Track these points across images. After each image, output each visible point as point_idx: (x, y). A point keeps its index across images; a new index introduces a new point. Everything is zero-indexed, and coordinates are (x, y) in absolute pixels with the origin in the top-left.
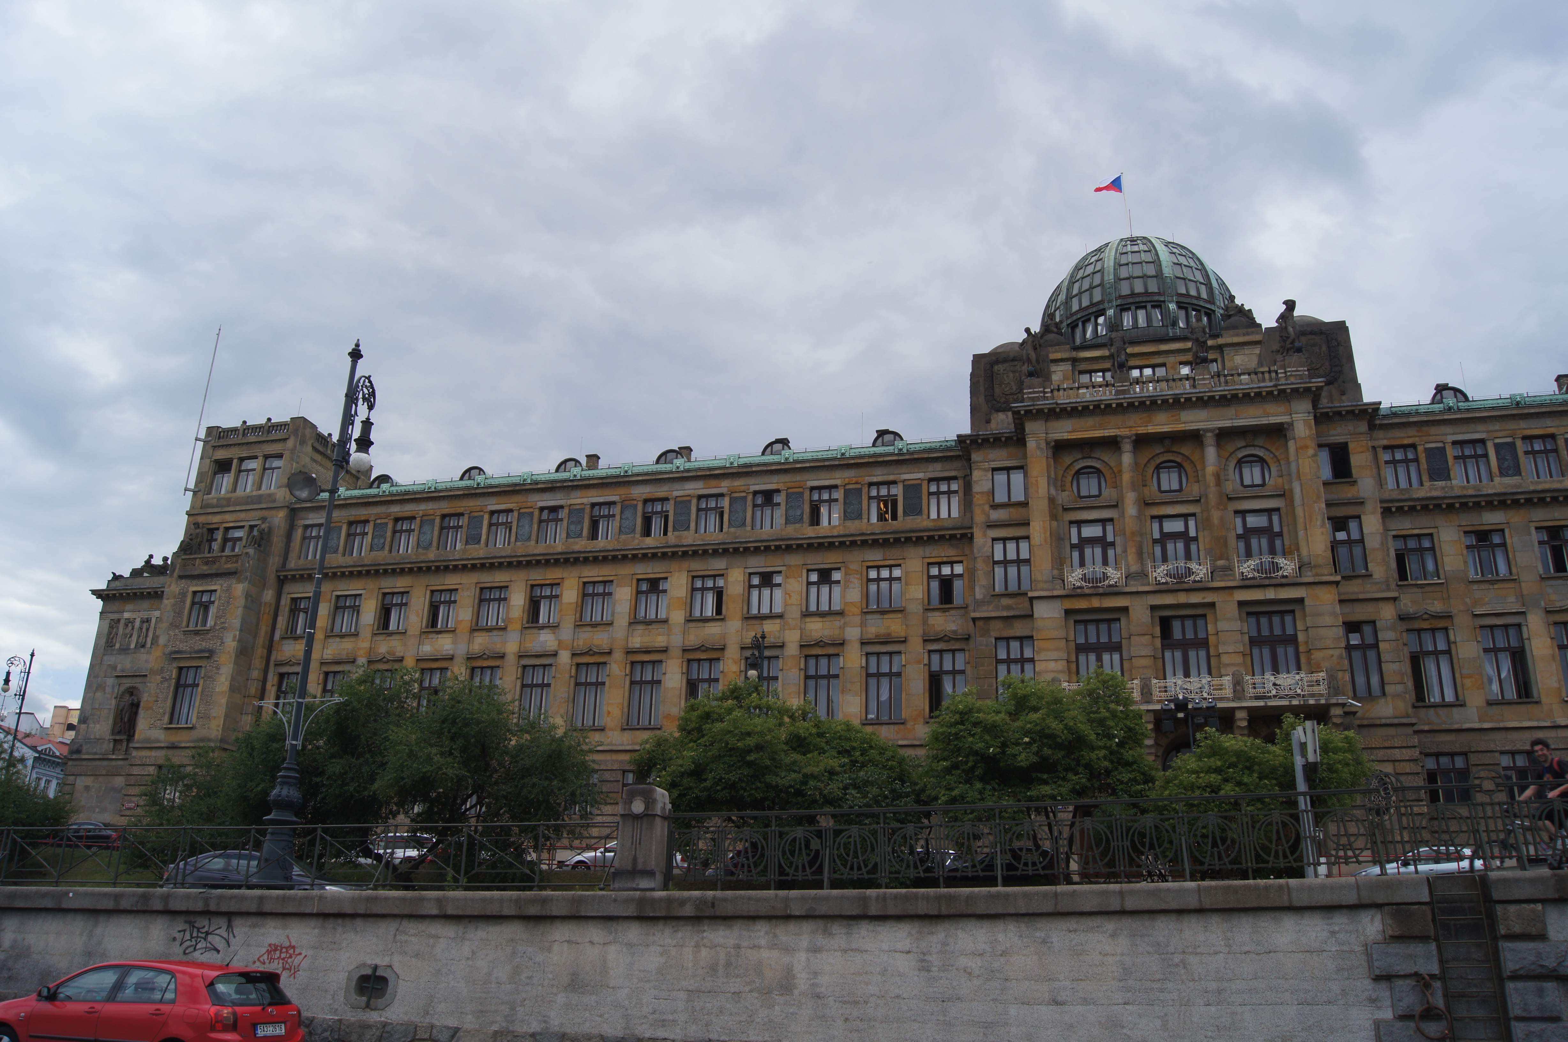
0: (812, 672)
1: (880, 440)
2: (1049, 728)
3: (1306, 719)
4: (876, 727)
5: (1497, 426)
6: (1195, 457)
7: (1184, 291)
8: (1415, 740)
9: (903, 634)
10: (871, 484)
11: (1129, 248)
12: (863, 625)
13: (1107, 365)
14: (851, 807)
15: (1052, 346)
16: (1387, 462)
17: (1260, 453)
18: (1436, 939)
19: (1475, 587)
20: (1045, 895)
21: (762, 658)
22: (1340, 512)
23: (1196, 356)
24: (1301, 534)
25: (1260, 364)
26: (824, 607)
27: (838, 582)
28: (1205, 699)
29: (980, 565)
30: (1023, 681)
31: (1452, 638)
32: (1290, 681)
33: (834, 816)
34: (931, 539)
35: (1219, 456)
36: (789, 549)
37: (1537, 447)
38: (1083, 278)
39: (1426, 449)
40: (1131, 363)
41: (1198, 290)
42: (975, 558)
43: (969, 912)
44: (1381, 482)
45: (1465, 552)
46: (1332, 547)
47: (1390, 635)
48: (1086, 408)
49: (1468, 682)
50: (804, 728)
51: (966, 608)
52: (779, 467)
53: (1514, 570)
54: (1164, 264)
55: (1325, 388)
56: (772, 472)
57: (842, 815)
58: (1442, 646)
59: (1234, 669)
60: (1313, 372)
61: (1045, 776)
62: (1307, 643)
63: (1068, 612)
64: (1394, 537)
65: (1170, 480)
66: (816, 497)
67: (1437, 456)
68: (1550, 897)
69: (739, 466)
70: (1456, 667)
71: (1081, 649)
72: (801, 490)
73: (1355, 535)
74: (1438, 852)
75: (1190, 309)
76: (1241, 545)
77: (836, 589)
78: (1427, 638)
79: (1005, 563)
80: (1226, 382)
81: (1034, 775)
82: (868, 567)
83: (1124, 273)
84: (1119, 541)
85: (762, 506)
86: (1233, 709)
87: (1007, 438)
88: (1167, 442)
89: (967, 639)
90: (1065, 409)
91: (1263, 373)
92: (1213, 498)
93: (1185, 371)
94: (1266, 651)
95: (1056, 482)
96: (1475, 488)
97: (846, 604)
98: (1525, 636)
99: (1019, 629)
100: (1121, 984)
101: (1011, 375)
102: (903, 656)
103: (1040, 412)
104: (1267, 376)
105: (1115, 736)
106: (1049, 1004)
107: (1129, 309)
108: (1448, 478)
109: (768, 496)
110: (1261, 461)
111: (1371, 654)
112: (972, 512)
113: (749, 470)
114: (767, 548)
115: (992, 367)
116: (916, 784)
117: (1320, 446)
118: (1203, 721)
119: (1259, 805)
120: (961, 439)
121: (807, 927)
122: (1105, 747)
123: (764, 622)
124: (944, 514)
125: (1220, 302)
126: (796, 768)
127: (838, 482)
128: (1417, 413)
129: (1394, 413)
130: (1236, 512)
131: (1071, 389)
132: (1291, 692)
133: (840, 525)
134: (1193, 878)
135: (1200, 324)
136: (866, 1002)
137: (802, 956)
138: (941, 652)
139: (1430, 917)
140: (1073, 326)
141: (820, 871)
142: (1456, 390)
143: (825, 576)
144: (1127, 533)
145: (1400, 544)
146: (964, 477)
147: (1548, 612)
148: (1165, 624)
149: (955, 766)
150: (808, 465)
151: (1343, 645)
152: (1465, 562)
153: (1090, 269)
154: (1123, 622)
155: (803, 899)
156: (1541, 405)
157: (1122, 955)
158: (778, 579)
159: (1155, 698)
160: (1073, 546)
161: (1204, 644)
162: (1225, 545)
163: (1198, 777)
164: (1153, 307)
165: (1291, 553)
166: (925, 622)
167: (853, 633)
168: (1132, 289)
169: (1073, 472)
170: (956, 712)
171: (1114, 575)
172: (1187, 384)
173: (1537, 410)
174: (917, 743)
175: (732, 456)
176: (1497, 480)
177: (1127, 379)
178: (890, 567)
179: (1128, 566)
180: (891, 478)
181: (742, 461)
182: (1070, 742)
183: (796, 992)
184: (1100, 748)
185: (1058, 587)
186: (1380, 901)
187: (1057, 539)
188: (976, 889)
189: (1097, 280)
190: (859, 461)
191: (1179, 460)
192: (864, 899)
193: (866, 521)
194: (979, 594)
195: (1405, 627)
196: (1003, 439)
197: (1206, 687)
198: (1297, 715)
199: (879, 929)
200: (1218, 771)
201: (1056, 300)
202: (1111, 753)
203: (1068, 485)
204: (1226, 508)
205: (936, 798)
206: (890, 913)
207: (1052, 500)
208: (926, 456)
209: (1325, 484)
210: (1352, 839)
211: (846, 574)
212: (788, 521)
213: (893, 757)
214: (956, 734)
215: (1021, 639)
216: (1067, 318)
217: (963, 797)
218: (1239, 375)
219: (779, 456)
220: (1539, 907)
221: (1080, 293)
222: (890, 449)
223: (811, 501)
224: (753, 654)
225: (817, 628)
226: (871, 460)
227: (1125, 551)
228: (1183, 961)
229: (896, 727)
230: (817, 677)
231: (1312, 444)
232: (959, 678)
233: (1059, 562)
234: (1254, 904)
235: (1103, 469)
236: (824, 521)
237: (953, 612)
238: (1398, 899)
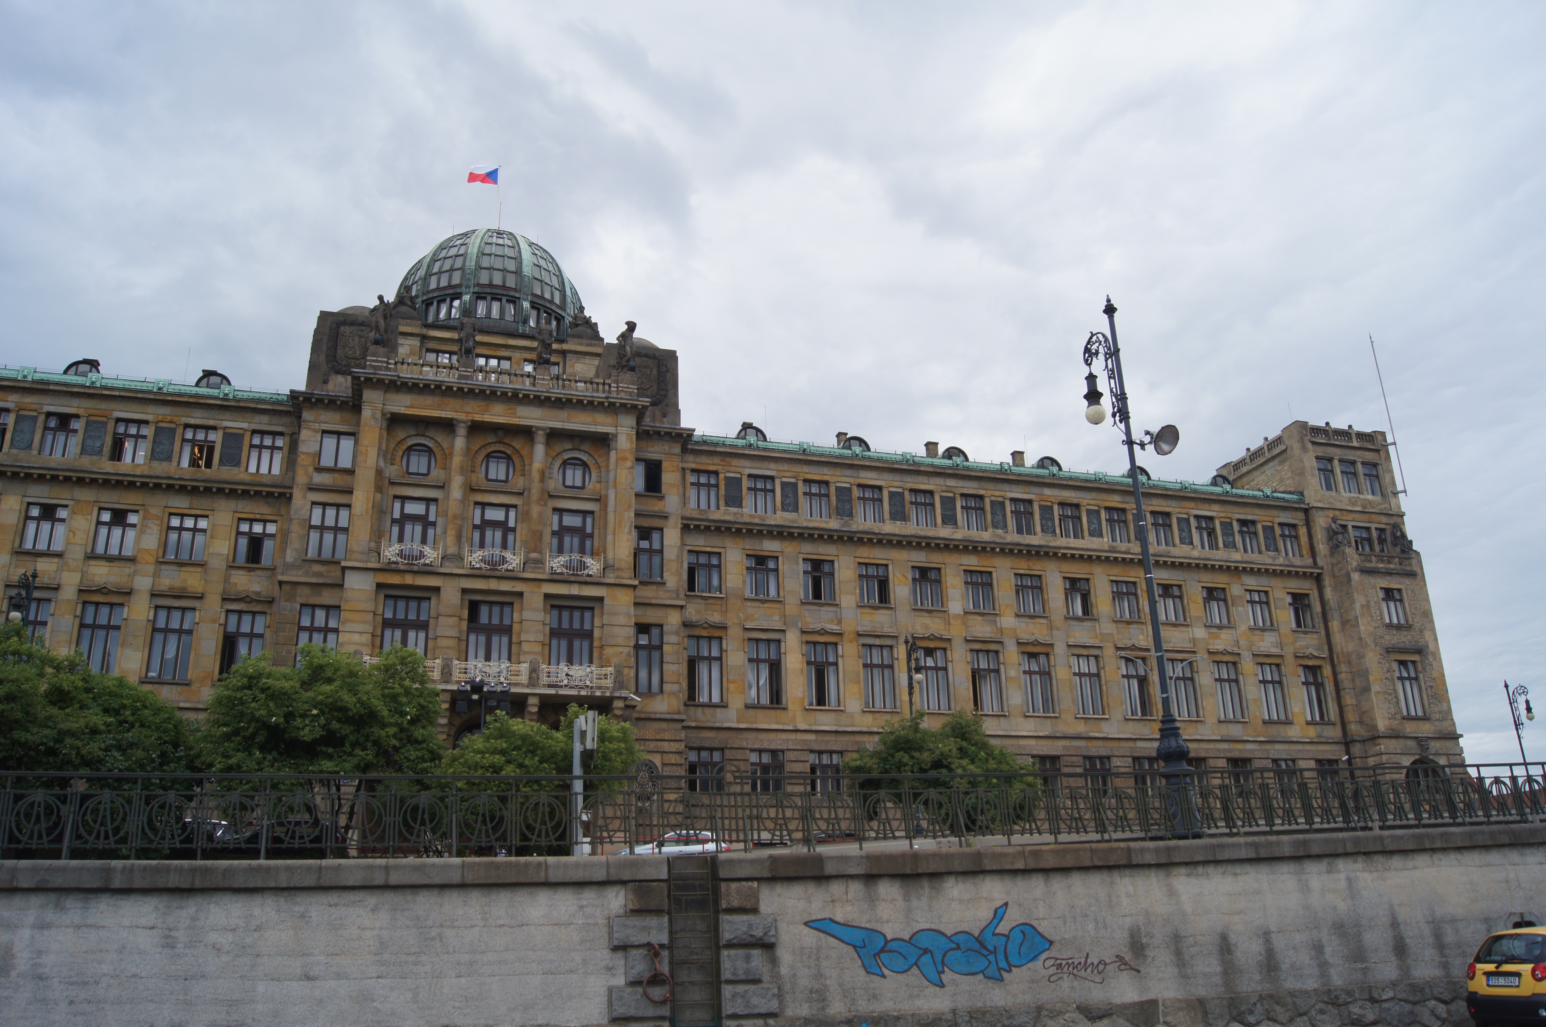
0: (89, 620)
1: (205, 380)
2: (342, 700)
3: (589, 708)
4: (156, 686)
5: (786, 467)
6: (525, 452)
7: (539, 293)
8: (682, 735)
9: (200, 590)
10: (187, 426)
11: (494, 240)
12: (156, 575)
13: (455, 348)
14: (110, 770)
15: (403, 318)
16: (692, 484)
17: (585, 458)
18: (669, 913)
19: (749, 604)
20: (309, 868)
21: (30, 599)
22: (646, 523)
23: (540, 356)
24: (610, 538)
25: (597, 375)
26: (114, 551)
27: (134, 526)
28: (502, 683)
29: (296, 529)
30: (323, 651)
31: (724, 647)
32: (581, 673)
33: (89, 780)
34: (245, 493)
35: (547, 454)
36: (80, 481)
37: (814, 490)
38: (445, 258)
39: (726, 478)
40: (479, 351)
41: (552, 295)
42: (291, 520)
43: (226, 885)
44: (684, 501)
45: (745, 572)
46: (635, 554)
47: (673, 639)
48: (426, 386)
49: (732, 687)
50: (67, 681)
51: (274, 569)
52: (82, 390)
53: (781, 594)
54: (525, 263)
55: (650, 408)
56: (73, 394)
57: (100, 779)
58: (715, 653)
59: (533, 657)
60: (642, 391)
61: (330, 750)
62: (601, 639)
63: (380, 586)
64: (689, 551)
65: (498, 471)
66: (121, 429)
67: (734, 484)
68: (765, 876)
69: (33, 381)
70: (724, 672)
71: (387, 624)
72: (105, 419)
73: (656, 546)
74: (680, 835)
75: (542, 311)
76: (555, 541)
77: (131, 534)
78: (704, 644)
79: (322, 528)
80: (564, 386)
81: (319, 749)
82: (171, 514)
83: (485, 262)
84: (440, 522)
85: (55, 430)
86: (527, 695)
87: (343, 402)
88: (501, 433)
89: (271, 602)
90: (406, 383)
91: (598, 384)
92: (535, 493)
93: (529, 368)
94: (564, 643)
95: (386, 455)
96: (760, 517)
97: (140, 550)
98: (783, 651)
99: (328, 597)
100: (377, 958)
101: (357, 339)
102: (197, 613)
103: (380, 381)
104: (601, 387)
105: (407, 714)
106: (300, 979)
107: (485, 298)
108: (740, 506)
109: (64, 421)
110: (584, 465)
111: (656, 654)
112: (294, 472)
113: (46, 387)
114: (54, 478)
115: (338, 327)
116: (191, 748)
117: (638, 460)
118: (495, 704)
119: (535, 787)
120: (294, 395)
121: (35, 900)
122: (396, 724)
123: (39, 559)
124: (264, 470)
125: (571, 310)
126: (50, 724)
127: (150, 418)
128: (724, 445)
129: (704, 442)
130: (555, 510)
131: (416, 365)
132: (581, 684)
133: (144, 464)
134: (460, 854)
135: (548, 327)
136: (97, 983)
137: (26, 934)
138: (240, 612)
139: (666, 893)
140: (428, 304)
141: (59, 839)
142: (758, 430)
143: (119, 517)
144: (450, 515)
145: (693, 559)
146: (292, 435)
147: (803, 632)
148: (474, 608)
149: (236, 733)
150: (117, 393)
151: (632, 643)
152: (744, 581)
153: (453, 252)
154: (434, 601)
155: (34, 869)
156: (822, 455)
157: (381, 929)
158: (62, 514)
159: (454, 679)
160: (394, 521)
161: (508, 630)
162: (540, 539)
163: (483, 757)
164: (508, 301)
165: (598, 554)
166: (227, 579)
167: (143, 583)
168: (491, 280)
169: (405, 447)
170: (244, 676)
171: (431, 555)
172: (528, 381)
173: (818, 459)
174: (201, 706)
175: (26, 368)
176: (779, 513)
177: (471, 365)
178: (196, 517)
179: (445, 547)
180: (211, 423)
181: (38, 376)
182: (361, 716)
183: (14, 973)
184: (391, 725)
185: (373, 560)
186: (626, 878)
187: (379, 511)
188: (236, 862)
189: (459, 264)
190: (178, 399)
191: (509, 452)
192: (109, 871)
193: (176, 464)
194: (290, 556)
195: (687, 633)
196: (339, 403)
197: (505, 672)
198: (581, 705)
199: (121, 903)
200: (503, 752)
201: (415, 274)
202: (402, 730)
203: (398, 459)
204: (545, 505)
205: (211, 765)
206: (137, 885)
207: (379, 472)
208: (253, 405)
209: (637, 495)
210: (608, 821)
211: (144, 518)
212: (83, 451)
213: (169, 718)
214: (241, 698)
215: (328, 608)
216: (424, 294)
217: (239, 766)
218: (576, 381)
219: (84, 379)
220: (755, 884)
221: (440, 272)
222: (214, 392)
223: (115, 433)
224: (19, 594)
225: (101, 573)
226: (191, 400)
227: (445, 533)
228: (440, 935)
229: (179, 688)
230: (94, 627)
231: (631, 458)
232: (256, 641)
233: (378, 535)
234: (513, 880)
235: (435, 449)
236: (128, 457)
237: (259, 572)
238: (641, 876)
